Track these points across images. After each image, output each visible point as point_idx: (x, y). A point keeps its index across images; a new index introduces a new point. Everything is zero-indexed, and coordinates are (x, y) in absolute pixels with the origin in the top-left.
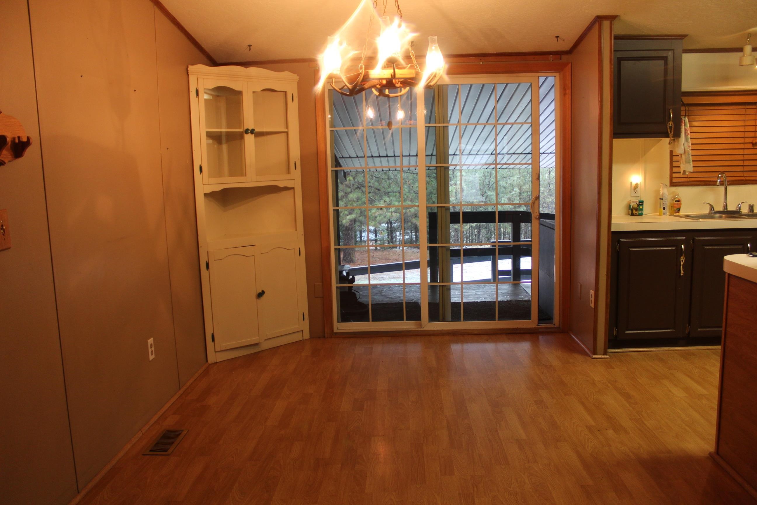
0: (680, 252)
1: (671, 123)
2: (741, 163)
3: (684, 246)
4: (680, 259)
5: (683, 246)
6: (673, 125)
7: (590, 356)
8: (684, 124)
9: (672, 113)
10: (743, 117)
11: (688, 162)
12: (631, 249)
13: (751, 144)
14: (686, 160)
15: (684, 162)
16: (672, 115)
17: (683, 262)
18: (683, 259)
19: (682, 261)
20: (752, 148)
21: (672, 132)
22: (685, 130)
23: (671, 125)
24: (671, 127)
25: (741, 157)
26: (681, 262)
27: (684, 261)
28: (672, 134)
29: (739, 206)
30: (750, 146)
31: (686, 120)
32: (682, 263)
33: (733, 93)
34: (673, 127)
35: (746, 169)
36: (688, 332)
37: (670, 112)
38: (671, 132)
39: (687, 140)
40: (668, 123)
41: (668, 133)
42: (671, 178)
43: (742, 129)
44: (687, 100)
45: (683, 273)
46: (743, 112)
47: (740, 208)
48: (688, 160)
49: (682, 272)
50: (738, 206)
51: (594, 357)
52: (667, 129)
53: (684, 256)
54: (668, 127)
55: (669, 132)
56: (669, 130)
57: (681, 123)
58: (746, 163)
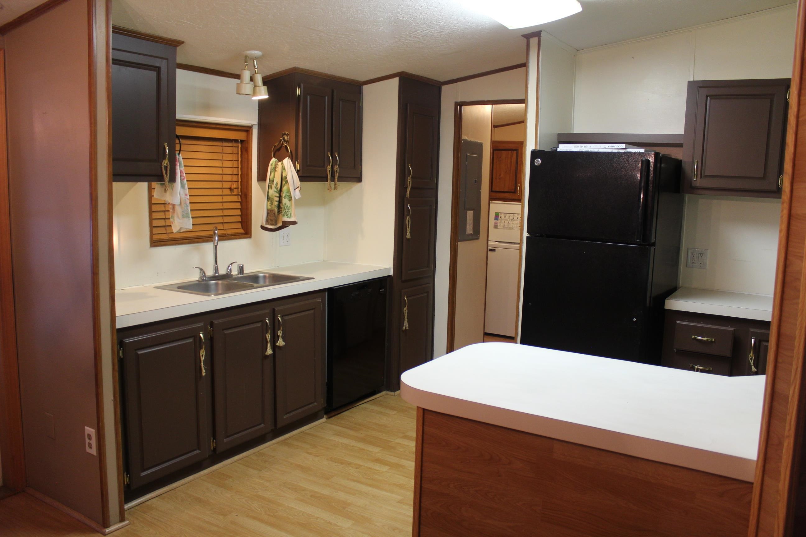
0: (198, 343)
1: (166, 163)
2: (220, 213)
3: (203, 334)
4: (200, 354)
5: (201, 335)
6: (169, 164)
7: (97, 532)
8: (178, 164)
9: (167, 147)
10: (219, 157)
11: (185, 216)
12: (140, 353)
13: (229, 190)
14: (183, 213)
15: (180, 216)
16: (167, 151)
17: (204, 357)
18: (203, 353)
19: (202, 355)
20: (230, 194)
21: (168, 175)
22: (181, 172)
23: (167, 164)
24: (166, 168)
25: (220, 206)
26: (201, 357)
27: (204, 355)
28: (168, 177)
29: (230, 268)
30: (227, 192)
31: (180, 157)
32: (202, 359)
33: (214, 126)
34: (169, 167)
35: (226, 220)
36: (213, 448)
37: (164, 145)
38: (166, 174)
39: (183, 186)
40: (162, 161)
41: (162, 176)
42: (152, 234)
43: (219, 171)
44: (180, 131)
45: (205, 373)
46: (219, 149)
47: (231, 270)
48: (186, 213)
49: (204, 371)
50: (228, 268)
51: (107, 530)
52: (162, 170)
53: (204, 349)
54: (163, 167)
55: (165, 175)
56: (164, 172)
57: (176, 162)
58: (226, 213)
